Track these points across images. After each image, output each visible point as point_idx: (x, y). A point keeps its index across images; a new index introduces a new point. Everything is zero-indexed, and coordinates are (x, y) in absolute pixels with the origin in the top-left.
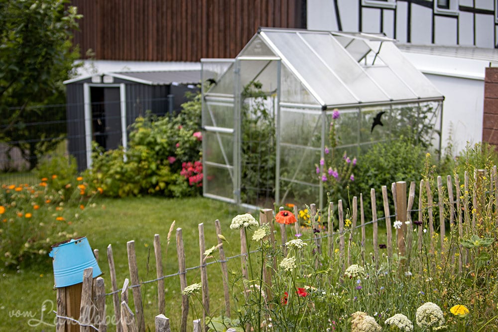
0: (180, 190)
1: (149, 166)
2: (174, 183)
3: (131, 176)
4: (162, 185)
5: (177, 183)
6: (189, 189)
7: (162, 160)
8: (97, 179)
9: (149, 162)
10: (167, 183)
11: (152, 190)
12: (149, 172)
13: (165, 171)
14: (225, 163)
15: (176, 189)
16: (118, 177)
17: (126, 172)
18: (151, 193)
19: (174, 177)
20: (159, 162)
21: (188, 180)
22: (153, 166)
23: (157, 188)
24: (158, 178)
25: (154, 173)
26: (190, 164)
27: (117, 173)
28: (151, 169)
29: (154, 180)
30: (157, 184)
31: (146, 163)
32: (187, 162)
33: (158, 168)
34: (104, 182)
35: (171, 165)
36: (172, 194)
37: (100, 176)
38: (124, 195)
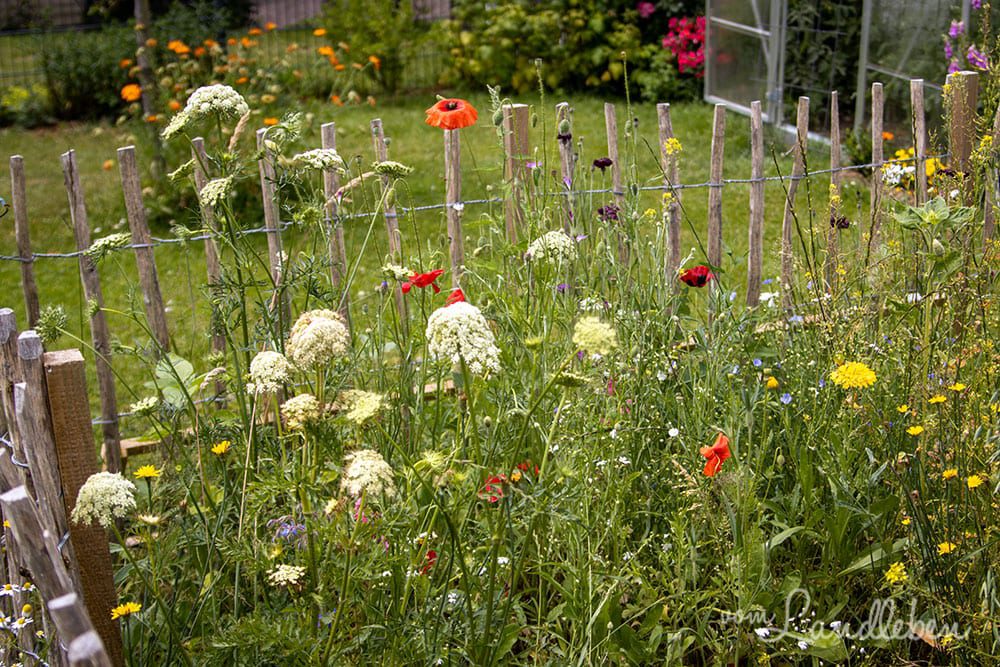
0: (658, 82)
1: (586, 22)
2: (646, 65)
3: (543, 43)
4: (615, 68)
5: (653, 65)
6: (679, 83)
7: (621, 10)
8: (461, 46)
9: (588, 12)
10: (631, 67)
11: (594, 81)
12: (587, 35)
13: (625, 34)
14: (753, 25)
15: (648, 81)
16: (506, 42)
17: (531, 32)
18: (591, 87)
19: (645, 53)
20: (612, 13)
21: (675, 63)
22: (597, 23)
23: (606, 77)
24: (609, 51)
25: (598, 40)
26: (685, 23)
27: (506, 33)
28: (592, 29)
29: (597, 55)
30: (605, 65)
31: (581, 13)
32: (680, 15)
33: (609, 27)
34: (476, 55)
35: (641, 23)
36: (639, 93)
37: (466, 38)
38: (524, 89)
